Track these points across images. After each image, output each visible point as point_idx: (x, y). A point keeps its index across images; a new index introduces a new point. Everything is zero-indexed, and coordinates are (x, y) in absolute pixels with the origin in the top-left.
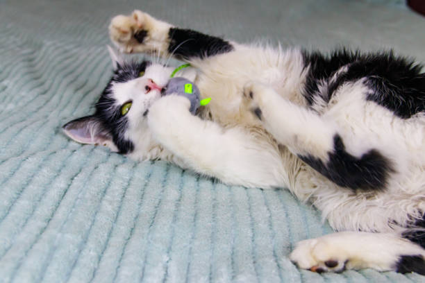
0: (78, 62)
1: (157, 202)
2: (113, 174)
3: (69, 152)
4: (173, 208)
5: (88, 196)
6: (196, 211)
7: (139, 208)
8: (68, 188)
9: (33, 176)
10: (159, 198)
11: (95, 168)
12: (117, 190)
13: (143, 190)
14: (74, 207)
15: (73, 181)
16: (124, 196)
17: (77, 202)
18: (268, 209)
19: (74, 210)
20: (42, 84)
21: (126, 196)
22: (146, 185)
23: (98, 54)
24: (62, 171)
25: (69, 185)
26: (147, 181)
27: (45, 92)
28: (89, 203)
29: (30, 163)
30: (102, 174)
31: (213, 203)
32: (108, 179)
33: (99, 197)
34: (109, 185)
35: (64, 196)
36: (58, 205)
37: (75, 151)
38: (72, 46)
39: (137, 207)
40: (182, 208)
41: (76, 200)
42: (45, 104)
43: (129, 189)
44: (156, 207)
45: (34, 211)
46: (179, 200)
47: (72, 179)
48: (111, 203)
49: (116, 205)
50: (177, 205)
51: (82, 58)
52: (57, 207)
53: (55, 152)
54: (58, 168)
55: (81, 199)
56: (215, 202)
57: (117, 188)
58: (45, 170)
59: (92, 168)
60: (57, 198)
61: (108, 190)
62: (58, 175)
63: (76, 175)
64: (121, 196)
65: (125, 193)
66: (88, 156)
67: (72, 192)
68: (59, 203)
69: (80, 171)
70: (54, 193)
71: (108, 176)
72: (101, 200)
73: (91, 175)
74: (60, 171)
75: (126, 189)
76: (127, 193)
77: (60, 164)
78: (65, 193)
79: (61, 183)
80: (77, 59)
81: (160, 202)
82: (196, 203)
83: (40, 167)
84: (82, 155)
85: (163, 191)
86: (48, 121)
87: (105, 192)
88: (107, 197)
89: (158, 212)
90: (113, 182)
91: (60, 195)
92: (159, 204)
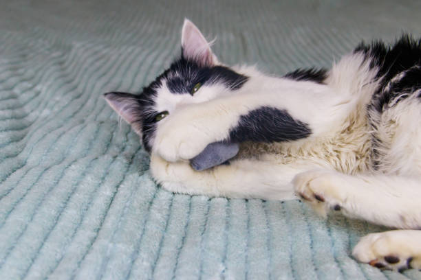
1: (206, 209)
3: (111, 159)
4: (225, 215)
5: (135, 204)
6: (249, 217)
7: (188, 216)
8: (115, 195)
9: (77, 184)
10: (208, 205)
14: (122, 216)
15: (119, 189)
16: (171, 205)
17: (125, 211)
19: (123, 219)
20: (75, 88)
21: (173, 205)
24: (106, 178)
25: (115, 193)
27: (79, 96)
28: (138, 212)
29: (73, 170)
33: (147, 206)
35: (110, 204)
36: (106, 214)
37: (117, 156)
39: (186, 215)
40: (233, 213)
41: (124, 208)
42: (80, 109)
44: (206, 214)
45: (82, 220)
47: (118, 187)
48: (160, 211)
49: (165, 213)
50: (229, 211)
52: (105, 216)
53: (97, 159)
54: (102, 176)
55: (129, 207)
58: (89, 178)
59: (137, 174)
60: (104, 207)
62: (103, 182)
63: (121, 183)
64: (168, 205)
65: (171, 202)
66: (130, 163)
67: (119, 200)
68: (106, 212)
69: (124, 178)
70: (100, 202)
72: (149, 209)
74: (103, 178)
76: (174, 202)
77: (103, 171)
78: (112, 201)
79: (107, 191)
81: (209, 209)
83: (84, 174)
84: (125, 161)
86: (86, 126)
89: (209, 219)
91: (107, 204)
92: (208, 211)
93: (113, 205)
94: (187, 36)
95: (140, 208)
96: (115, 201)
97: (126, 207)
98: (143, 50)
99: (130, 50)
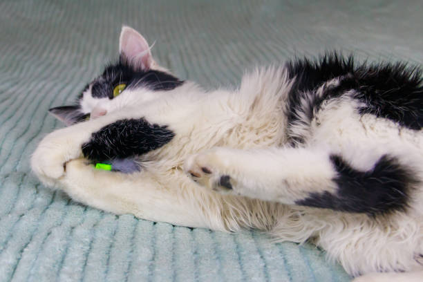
0: (17, 103)
1: (126, 266)
2: (71, 237)
3: (16, 217)
4: (147, 272)
5: (42, 270)
6: (175, 272)
7: (105, 277)
8: (18, 262)
10: (129, 260)
11: (49, 234)
12: (78, 258)
13: (109, 253)
15: (23, 254)
16: (86, 265)
17: (30, 280)
18: (262, 257)
21: (88, 264)
22: (111, 246)
23: (39, 91)
24: (9, 243)
25: (19, 259)
26: (111, 241)
30: (57, 240)
31: (194, 258)
32: (64, 246)
33: (56, 269)
34: (66, 251)
37: (23, 215)
38: (8, 84)
39: (103, 275)
40: (157, 270)
41: (28, 277)
43: (92, 254)
44: (125, 273)
46: (153, 259)
47: (22, 251)
48: (71, 275)
49: (77, 277)
50: (151, 267)
51: (21, 97)
54: (4, 240)
55: (34, 275)
56: (196, 255)
57: (77, 255)
59: (44, 234)
60: (6, 277)
61: (66, 259)
62: (4, 248)
63: (26, 246)
64: (82, 265)
65: (86, 261)
66: (39, 220)
67: (23, 268)
69: (31, 240)
70: (1, 272)
71: (65, 242)
72: (58, 274)
73: (44, 243)
74: (6, 243)
75: (87, 255)
76: (89, 260)
77: (6, 234)
78: (15, 269)
79: (9, 258)
80: (15, 99)
81: (130, 265)
82: (174, 260)
84: (32, 219)
85: (132, 251)
87: (62, 262)
88: (66, 268)
89: (129, 278)
90: (70, 248)
91: (9, 274)
92: (129, 269)
93: (15, 274)
94: (125, 44)
95: (47, 275)
96: (18, 269)
97: (30, 275)
98: (56, 85)
99: (40, 86)
